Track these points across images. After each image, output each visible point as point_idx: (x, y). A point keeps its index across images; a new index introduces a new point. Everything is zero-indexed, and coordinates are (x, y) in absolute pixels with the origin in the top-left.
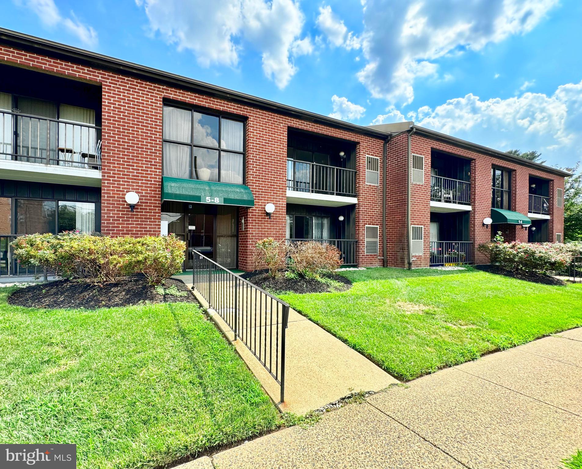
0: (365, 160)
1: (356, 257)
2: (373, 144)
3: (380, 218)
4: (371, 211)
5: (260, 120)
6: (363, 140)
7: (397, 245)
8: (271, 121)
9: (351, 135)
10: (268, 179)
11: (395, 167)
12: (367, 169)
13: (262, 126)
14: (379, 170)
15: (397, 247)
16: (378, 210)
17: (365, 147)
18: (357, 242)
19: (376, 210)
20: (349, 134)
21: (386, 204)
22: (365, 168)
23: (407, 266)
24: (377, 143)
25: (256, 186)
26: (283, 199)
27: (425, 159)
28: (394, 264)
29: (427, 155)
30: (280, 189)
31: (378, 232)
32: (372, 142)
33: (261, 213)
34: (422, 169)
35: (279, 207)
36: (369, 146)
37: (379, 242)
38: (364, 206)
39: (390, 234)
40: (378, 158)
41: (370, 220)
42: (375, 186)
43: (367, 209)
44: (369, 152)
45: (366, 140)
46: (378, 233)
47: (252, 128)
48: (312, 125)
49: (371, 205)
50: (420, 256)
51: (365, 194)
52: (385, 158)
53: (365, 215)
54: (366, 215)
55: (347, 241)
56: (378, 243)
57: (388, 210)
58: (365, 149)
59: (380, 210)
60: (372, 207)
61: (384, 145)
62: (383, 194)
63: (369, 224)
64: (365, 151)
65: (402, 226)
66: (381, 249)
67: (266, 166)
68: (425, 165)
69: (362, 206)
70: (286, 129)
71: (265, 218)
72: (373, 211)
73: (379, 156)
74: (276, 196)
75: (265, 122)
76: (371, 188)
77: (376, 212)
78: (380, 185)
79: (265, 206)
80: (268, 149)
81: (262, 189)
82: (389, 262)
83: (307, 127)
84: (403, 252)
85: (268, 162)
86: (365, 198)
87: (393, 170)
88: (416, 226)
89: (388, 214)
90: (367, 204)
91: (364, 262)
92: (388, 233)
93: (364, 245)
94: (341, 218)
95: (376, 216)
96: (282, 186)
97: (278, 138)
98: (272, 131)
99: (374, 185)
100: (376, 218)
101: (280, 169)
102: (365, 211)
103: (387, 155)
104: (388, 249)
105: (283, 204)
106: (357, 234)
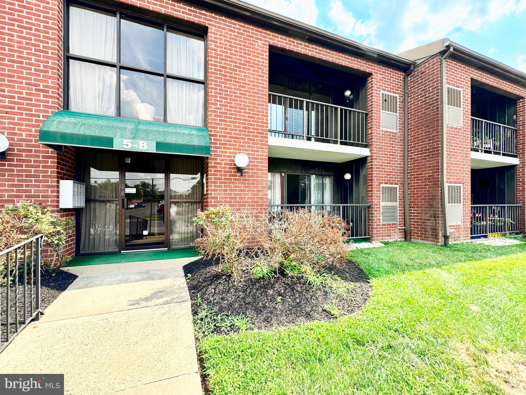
0: (380, 97)
1: (369, 228)
2: (391, 77)
3: (400, 175)
4: (387, 166)
5: (226, 33)
6: (377, 70)
7: (426, 210)
8: (244, 35)
9: (360, 62)
10: (240, 119)
11: (422, 105)
12: (383, 109)
13: (230, 42)
14: (398, 111)
15: (425, 214)
16: (398, 164)
17: (380, 79)
18: (369, 207)
19: (395, 164)
20: (357, 61)
21: (408, 157)
22: (380, 109)
23: (441, 240)
24: (395, 76)
25: (220, 128)
26: (262, 148)
27: (463, 93)
28: (422, 237)
29: (466, 88)
30: (258, 133)
31: (398, 193)
32: (388, 73)
33: (230, 168)
34: (460, 107)
35: (258, 159)
36: (385, 78)
37: (400, 207)
38: (379, 159)
39: (414, 197)
40: (397, 95)
41: (387, 177)
42: (393, 133)
43: (382, 163)
44: (385, 87)
45: (380, 71)
46: (398, 195)
47: (213, 44)
48: (305, 46)
49: (387, 157)
50: (459, 225)
51: (380, 142)
52: (405, 95)
53: (380, 171)
54: (382, 171)
55: (356, 206)
56: (398, 209)
57: (410, 164)
58: (380, 82)
59: (400, 164)
60: (390, 160)
61: (404, 78)
62: (404, 143)
63: (386, 183)
64: (380, 85)
65: (432, 185)
66: (402, 216)
67: (236, 100)
68: (463, 102)
69: (376, 159)
70: (266, 48)
71: (236, 176)
72: (390, 166)
73: (398, 93)
74: (253, 143)
75: (234, 35)
76: (387, 135)
77: (395, 167)
78: (400, 132)
79: (234, 157)
80: (239, 75)
81: (231, 133)
82: (414, 233)
83: (298, 47)
84: (436, 220)
85: (240, 94)
86: (379, 148)
87: (419, 109)
88: (453, 185)
89: (410, 170)
90: (382, 157)
91: (380, 234)
92: (411, 194)
93: (380, 211)
94: (348, 176)
95: (395, 172)
96: (261, 130)
97: (255, 60)
98: (245, 50)
99: (391, 131)
100: (395, 175)
101: (258, 104)
102: (379, 165)
103: (409, 91)
104: (411, 216)
105: (262, 155)
106: (370, 197)
